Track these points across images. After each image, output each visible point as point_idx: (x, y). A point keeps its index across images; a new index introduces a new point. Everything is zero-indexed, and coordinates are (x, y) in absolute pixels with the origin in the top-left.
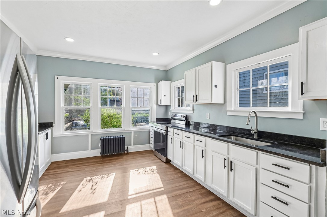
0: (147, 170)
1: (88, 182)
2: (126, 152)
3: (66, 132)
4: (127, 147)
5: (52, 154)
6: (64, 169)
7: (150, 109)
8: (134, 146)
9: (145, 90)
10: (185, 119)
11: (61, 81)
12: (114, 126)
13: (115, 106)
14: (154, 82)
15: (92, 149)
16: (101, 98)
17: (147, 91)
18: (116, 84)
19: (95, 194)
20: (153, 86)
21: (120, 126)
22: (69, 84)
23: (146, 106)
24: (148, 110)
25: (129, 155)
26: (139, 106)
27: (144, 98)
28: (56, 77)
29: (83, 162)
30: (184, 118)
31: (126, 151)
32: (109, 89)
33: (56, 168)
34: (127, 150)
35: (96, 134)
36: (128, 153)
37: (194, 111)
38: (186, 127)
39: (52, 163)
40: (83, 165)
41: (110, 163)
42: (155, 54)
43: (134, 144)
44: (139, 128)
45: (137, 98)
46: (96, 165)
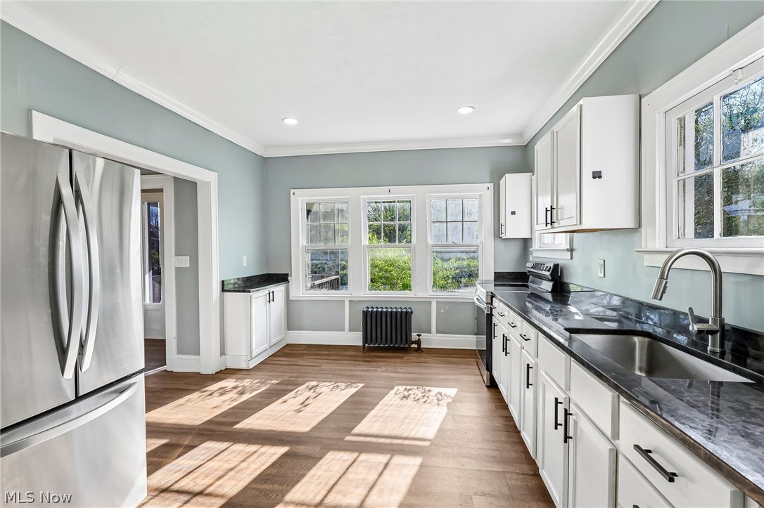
0: (430, 393)
1: (308, 390)
2: (414, 346)
3: (308, 292)
4: (419, 335)
5: (288, 330)
6: (293, 360)
7: (480, 248)
8: (438, 335)
9: (465, 205)
10: (551, 275)
11: (300, 199)
12: (393, 286)
13: (397, 243)
14: (488, 180)
15: (351, 330)
16: (370, 227)
17: (472, 205)
18: (398, 194)
19: (300, 413)
20: (484, 191)
21: (406, 287)
22: (314, 203)
23: (467, 240)
24: (474, 252)
25: (422, 355)
26: (450, 242)
27: (463, 221)
28: (292, 191)
29: (332, 353)
30: (548, 273)
31: (413, 342)
32: (382, 206)
33: (287, 355)
34: (418, 342)
35: (359, 301)
36: (419, 349)
37: (574, 253)
38: (553, 297)
39: (288, 345)
40: (327, 358)
41: (371, 364)
42: (465, 110)
43: (438, 332)
44: (450, 294)
45: (447, 222)
46: (344, 362)
